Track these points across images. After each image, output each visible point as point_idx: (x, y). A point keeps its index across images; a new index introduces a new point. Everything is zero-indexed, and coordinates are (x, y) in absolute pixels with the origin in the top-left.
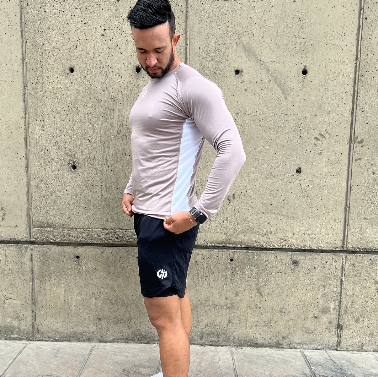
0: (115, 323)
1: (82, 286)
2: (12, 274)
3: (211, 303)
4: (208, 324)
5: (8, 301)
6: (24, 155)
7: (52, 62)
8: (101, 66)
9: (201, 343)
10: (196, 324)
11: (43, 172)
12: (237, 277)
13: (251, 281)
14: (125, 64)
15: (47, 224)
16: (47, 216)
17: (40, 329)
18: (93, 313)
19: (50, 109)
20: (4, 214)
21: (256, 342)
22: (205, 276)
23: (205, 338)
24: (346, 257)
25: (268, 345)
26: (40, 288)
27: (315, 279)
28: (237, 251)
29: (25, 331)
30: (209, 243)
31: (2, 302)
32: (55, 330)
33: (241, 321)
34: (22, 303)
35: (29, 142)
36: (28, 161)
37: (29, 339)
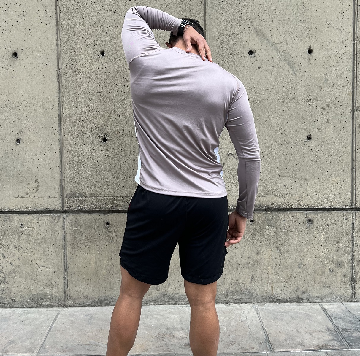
1: (112, 252)
2: (45, 242)
3: (234, 263)
4: (232, 282)
5: (40, 269)
6: (58, 130)
7: (84, 47)
9: (226, 301)
10: (221, 284)
11: (75, 146)
12: (258, 237)
13: (271, 240)
15: (79, 193)
16: (79, 186)
17: (72, 295)
19: (83, 88)
20: (38, 186)
21: (277, 298)
23: (230, 296)
24: (355, 214)
25: (289, 300)
26: (71, 255)
27: (329, 235)
28: (257, 213)
29: (57, 298)
30: (231, 206)
31: (35, 270)
32: (86, 296)
33: (263, 278)
34: (54, 270)
35: (62, 118)
36: (62, 136)
37: (61, 305)
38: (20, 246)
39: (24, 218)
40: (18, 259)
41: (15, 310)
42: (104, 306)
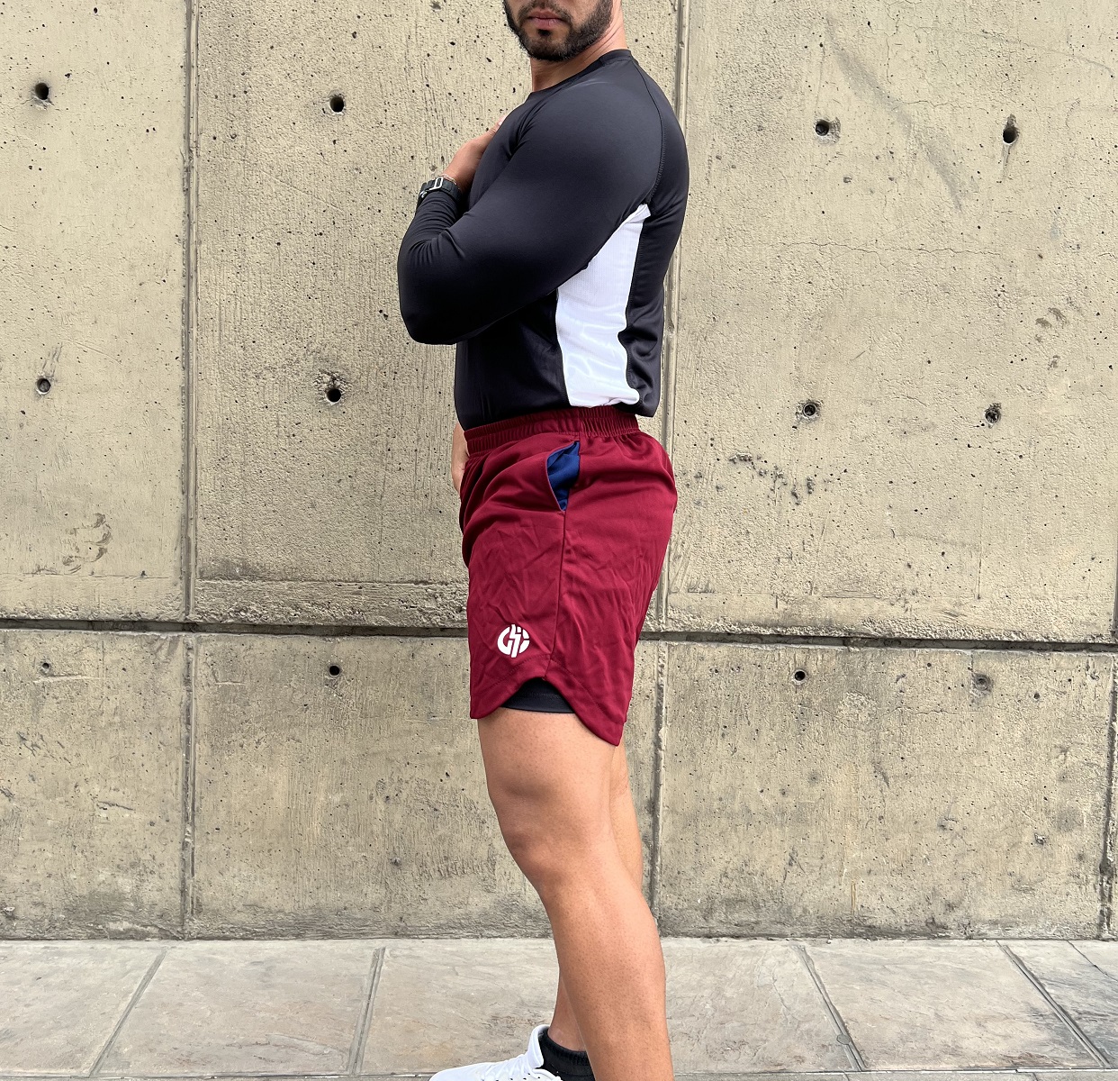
0: (446, 874)
1: (344, 762)
2: (123, 725)
3: (737, 807)
4: (728, 870)
5: (104, 814)
6: (179, 355)
7: (277, 78)
8: (428, 97)
9: (706, 931)
10: (692, 874)
11: (236, 408)
12: (816, 726)
13: (856, 737)
14: (498, 91)
15: (244, 567)
17: (205, 900)
18: (378, 845)
19: (267, 217)
20: (106, 538)
21: (868, 923)
22: (721, 725)
23: (719, 915)
25: (904, 929)
26: (210, 769)
27: (1038, 727)
28: (816, 649)
29: (157, 908)
30: (735, 625)
31: (86, 815)
32: (252, 903)
33: (825, 860)
34: (149, 818)
35: (195, 316)
36: (190, 374)
37: (168, 933)
38: (37, 737)
39: (56, 643)
40: (30, 778)
41: (15, 946)
42: (312, 938)
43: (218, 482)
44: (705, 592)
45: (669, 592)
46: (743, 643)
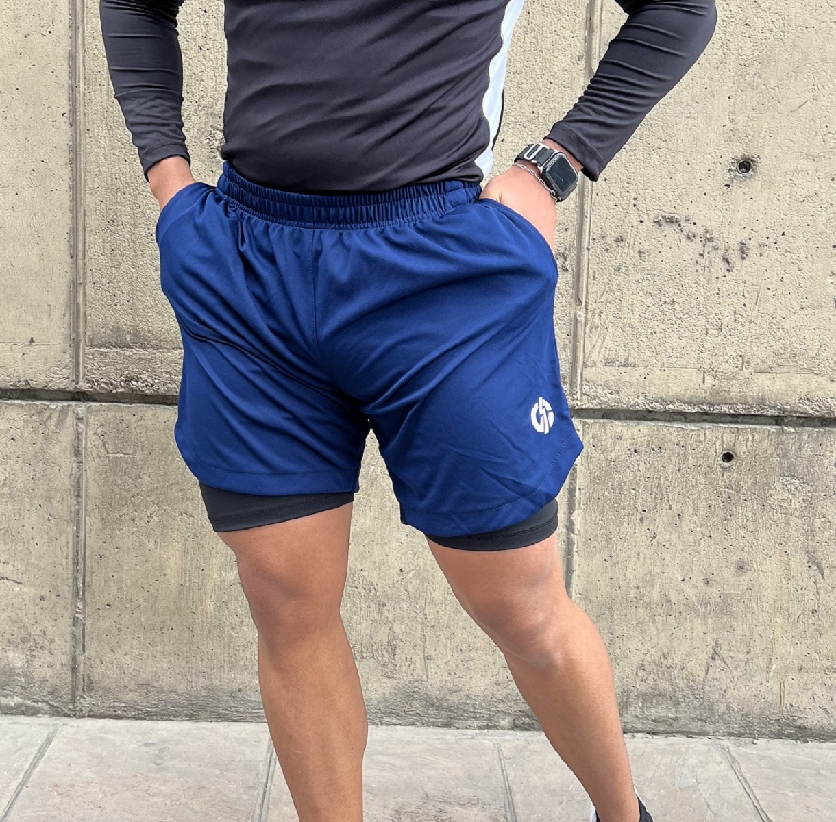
2: (12, 497)
3: (656, 597)
4: (645, 663)
6: (66, 110)
12: (744, 512)
13: (789, 524)
15: (135, 335)
16: (134, 309)
17: (97, 678)
21: (799, 722)
22: (640, 509)
23: (635, 710)
26: (101, 543)
28: (746, 429)
29: (48, 684)
30: (657, 402)
32: (144, 682)
33: (752, 654)
34: (39, 593)
35: (81, 69)
36: (78, 131)
37: (59, 710)
42: (205, 720)
43: (107, 246)
44: (624, 366)
45: (585, 365)
46: (666, 421)
